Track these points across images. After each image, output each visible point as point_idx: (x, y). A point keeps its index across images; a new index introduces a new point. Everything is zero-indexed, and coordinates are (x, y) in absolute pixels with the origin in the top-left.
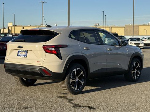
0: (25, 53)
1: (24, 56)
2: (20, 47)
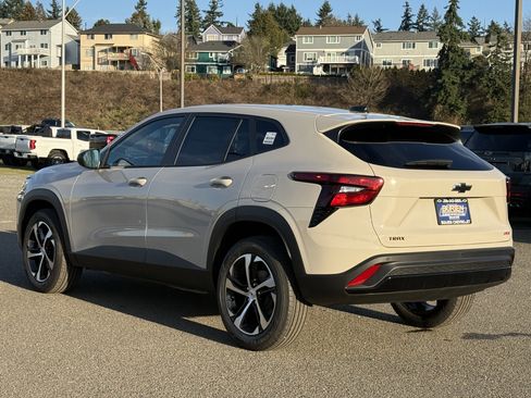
0: (462, 208)
1: (462, 218)
2: (463, 188)
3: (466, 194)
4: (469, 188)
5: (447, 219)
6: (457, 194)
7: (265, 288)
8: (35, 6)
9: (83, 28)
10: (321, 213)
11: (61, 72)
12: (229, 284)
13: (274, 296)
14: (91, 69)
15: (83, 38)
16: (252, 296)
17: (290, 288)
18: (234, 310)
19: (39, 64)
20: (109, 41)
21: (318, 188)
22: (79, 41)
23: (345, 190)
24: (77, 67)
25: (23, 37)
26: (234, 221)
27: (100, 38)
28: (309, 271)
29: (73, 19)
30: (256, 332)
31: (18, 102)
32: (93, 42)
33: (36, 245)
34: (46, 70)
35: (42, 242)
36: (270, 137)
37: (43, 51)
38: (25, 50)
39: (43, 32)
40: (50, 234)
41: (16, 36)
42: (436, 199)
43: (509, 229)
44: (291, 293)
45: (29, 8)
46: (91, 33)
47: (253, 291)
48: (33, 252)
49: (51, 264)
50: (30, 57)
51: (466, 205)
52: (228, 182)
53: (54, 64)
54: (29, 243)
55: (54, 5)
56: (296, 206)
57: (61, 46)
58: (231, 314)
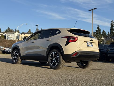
1: (91, 46)
2: (91, 40)
3: (92, 42)
4: (92, 41)
5: (89, 46)
6: (90, 41)
7: (57, 58)
8: (12, 30)
9: (20, 33)
10: (67, 43)
11: (16, 40)
12: (50, 58)
13: (58, 59)
14: (21, 40)
15: (20, 35)
16: (54, 59)
17: (62, 57)
18: (51, 63)
19: (12, 39)
20: (24, 35)
21: (67, 39)
22: (19, 35)
23: (71, 39)
24: (19, 39)
25: (10, 35)
26: (51, 46)
27: (23, 35)
28: (65, 54)
29: (18, 32)
30: (55, 66)
31: (9, 45)
32: (22, 36)
33: (14, 56)
34: (14, 40)
35: (15, 55)
36: (57, 32)
37: (13, 37)
38: (10, 37)
39: (13, 34)
40: (17, 53)
41: (9, 34)
42: (87, 42)
43: (99, 49)
44: (62, 58)
45: (11, 30)
46: (21, 34)
47: (55, 59)
48: (14, 57)
49: (17, 59)
50: (11, 38)
51: (92, 44)
52: (50, 40)
53: (15, 39)
54: (13, 55)
55: (15, 30)
56: (62, 42)
57: (16, 36)
58: (50, 63)
